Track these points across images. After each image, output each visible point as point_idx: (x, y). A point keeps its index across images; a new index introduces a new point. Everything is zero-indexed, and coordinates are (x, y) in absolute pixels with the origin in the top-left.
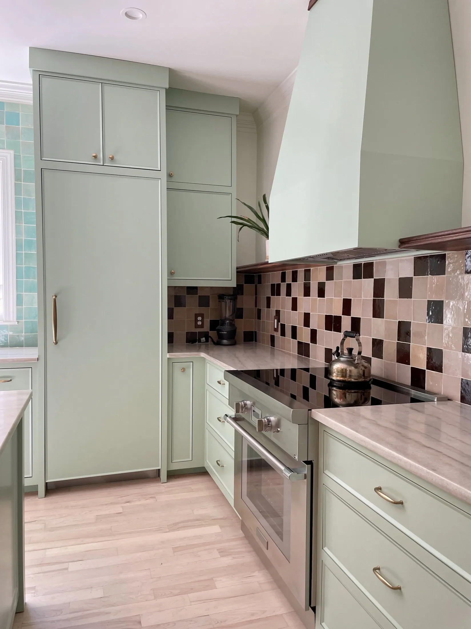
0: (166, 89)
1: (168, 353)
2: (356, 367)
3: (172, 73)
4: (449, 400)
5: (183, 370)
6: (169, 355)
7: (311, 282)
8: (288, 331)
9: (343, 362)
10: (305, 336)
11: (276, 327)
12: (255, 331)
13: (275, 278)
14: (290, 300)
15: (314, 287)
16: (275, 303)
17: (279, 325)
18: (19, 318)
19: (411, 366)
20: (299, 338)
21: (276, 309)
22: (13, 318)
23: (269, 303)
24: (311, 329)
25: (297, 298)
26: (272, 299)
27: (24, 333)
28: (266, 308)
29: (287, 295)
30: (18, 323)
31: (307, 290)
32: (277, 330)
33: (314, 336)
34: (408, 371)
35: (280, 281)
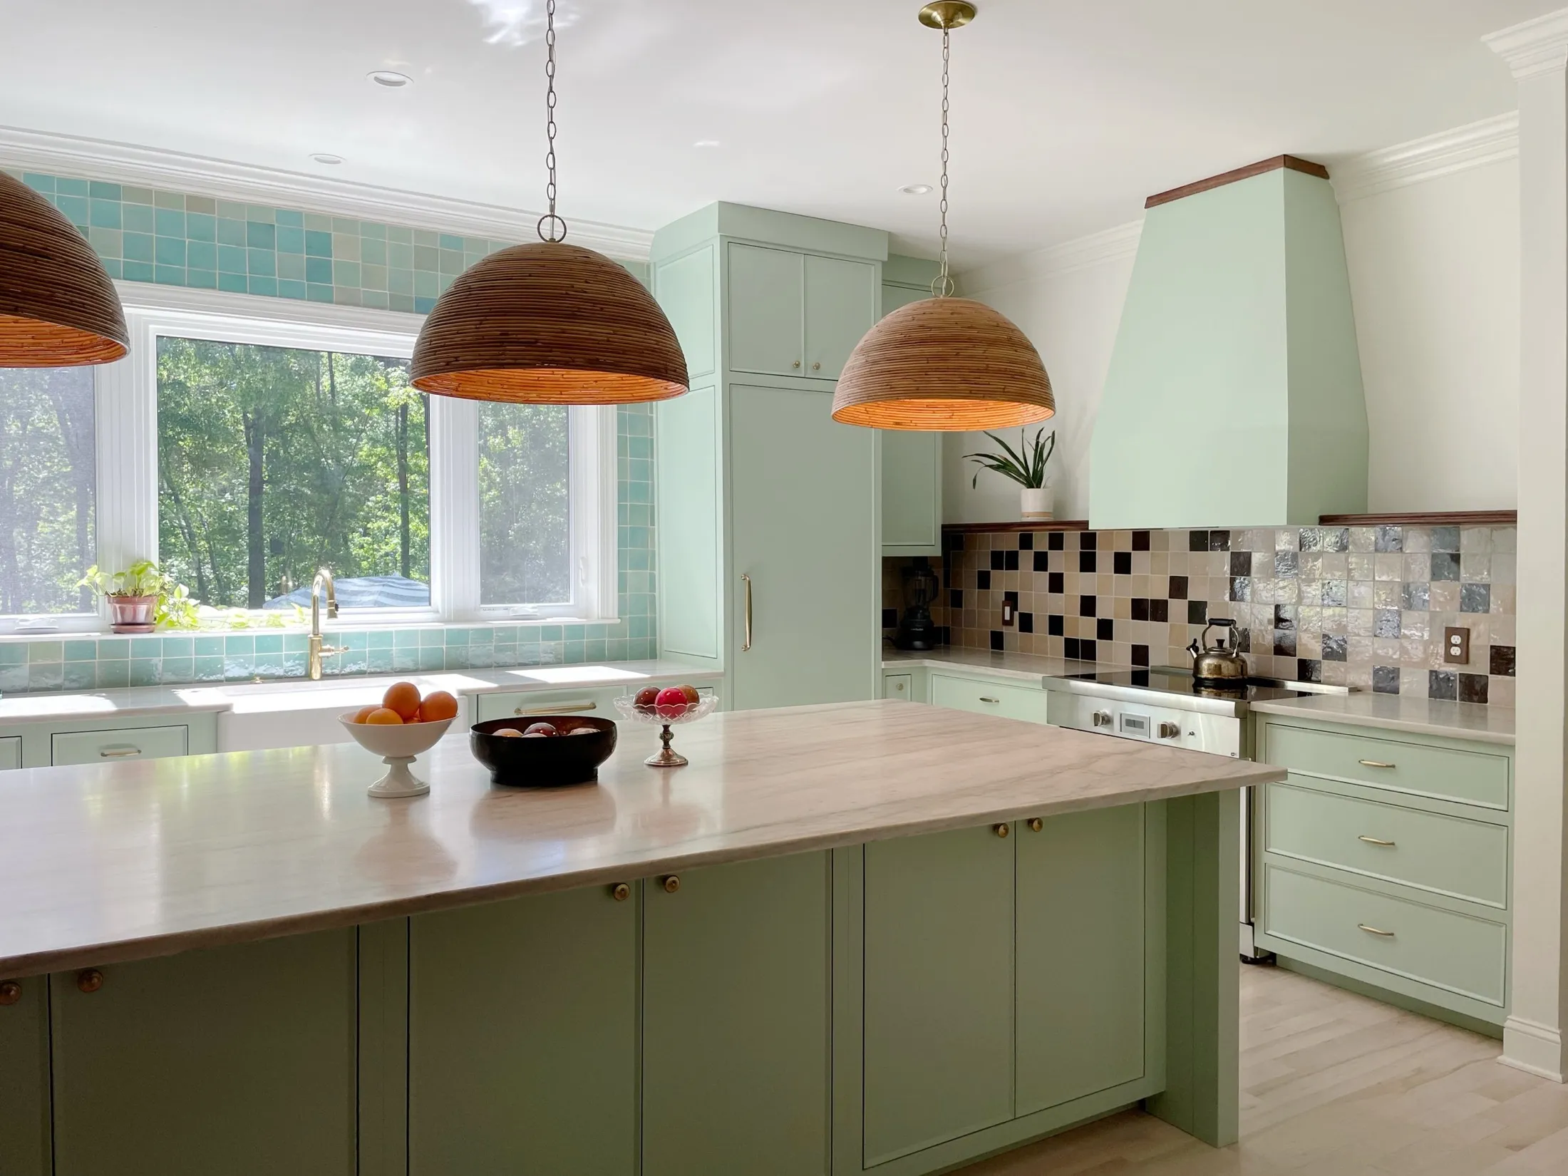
0: (883, 263)
1: (883, 660)
2: (1232, 661)
3: (891, 238)
4: (1359, 691)
5: (901, 687)
6: (885, 664)
7: (1097, 551)
8: (1041, 625)
9: (1214, 656)
10: (1085, 629)
11: (1007, 617)
12: (944, 627)
14: (1043, 577)
15: (1105, 560)
16: (1003, 581)
17: (1016, 614)
18: (621, 612)
19: (1297, 658)
20: (1068, 633)
21: (1004, 591)
22: (613, 611)
23: (984, 580)
24: (1098, 619)
25: (1063, 574)
26: (995, 574)
27: (628, 638)
28: (978, 588)
29: (1035, 570)
30: (619, 620)
31: (1088, 564)
32: (1010, 623)
33: (1105, 629)
34: (1293, 663)
35: (1016, 547)
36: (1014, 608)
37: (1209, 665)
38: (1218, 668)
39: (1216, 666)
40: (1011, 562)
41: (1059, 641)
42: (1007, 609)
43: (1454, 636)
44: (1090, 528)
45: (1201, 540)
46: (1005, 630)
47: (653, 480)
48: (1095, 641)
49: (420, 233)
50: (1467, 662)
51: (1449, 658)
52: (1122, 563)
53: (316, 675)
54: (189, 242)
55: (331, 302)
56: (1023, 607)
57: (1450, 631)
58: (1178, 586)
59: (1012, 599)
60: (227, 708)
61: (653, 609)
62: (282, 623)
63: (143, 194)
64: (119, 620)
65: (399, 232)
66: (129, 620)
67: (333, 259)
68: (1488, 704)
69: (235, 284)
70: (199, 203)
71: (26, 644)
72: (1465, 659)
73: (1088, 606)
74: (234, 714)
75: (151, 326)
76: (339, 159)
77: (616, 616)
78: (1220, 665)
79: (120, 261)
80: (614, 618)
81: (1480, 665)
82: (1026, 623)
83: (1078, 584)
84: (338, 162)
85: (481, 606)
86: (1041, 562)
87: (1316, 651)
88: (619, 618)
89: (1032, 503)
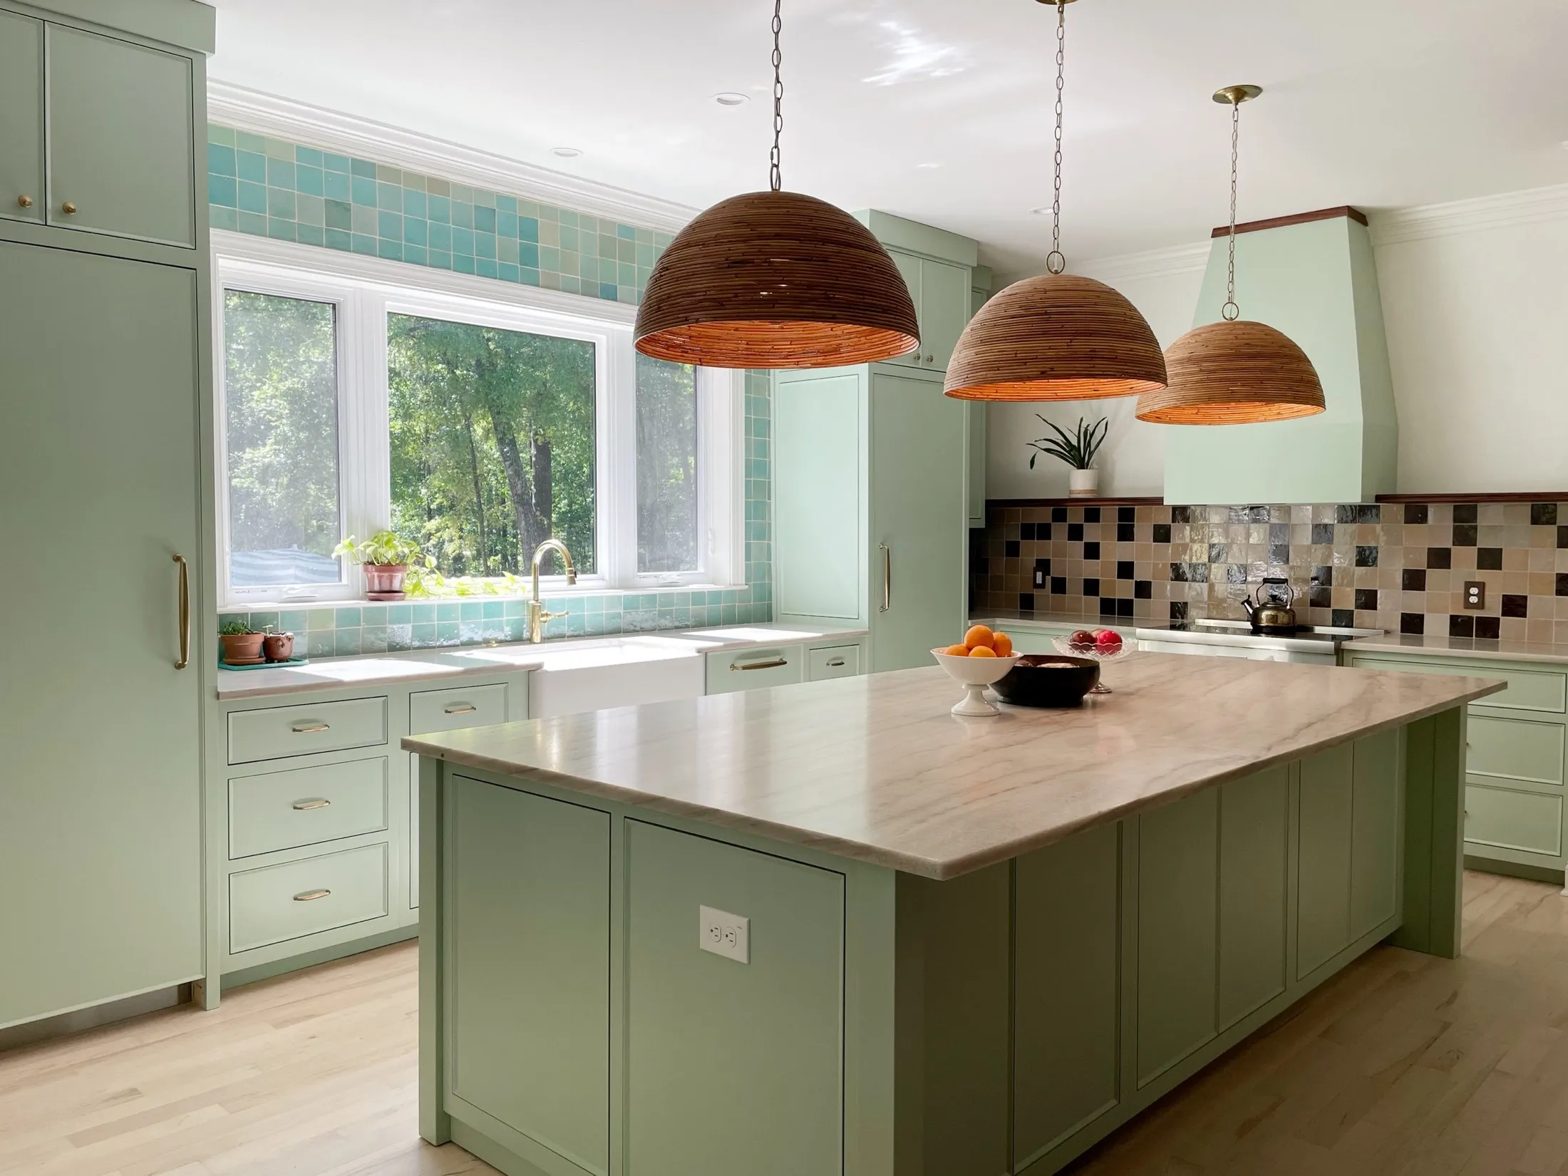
0: (973, 268)
3: (981, 246)
4: (1389, 632)
7: (1135, 523)
8: (1075, 587)
9: (1270, 609)
10: (1125, 589)
11: (1039, 581)
13: (1045, 515)
14: (1079, 546)
15: (1143, 530)
16: (1032, 551)
17: (1048, 578)
18: (748, 579)
19: (1331, 609)
20: (1104, 593)
21: (1035, 558)
22: (742, 579)
23: (1013, 550)
24: (1136, 582)
25: (1099, 543)
26: (1024, 544)
27: (753, 603)
28: (1006, 556)
29: (1070, 539)
30: (747, 586)
31: (1126, 533)
32: (1042, 586)
33: (1143, 590)
34: (1328, 613)
35: (1049, 520)
36: (1046, 572)
37: (1267, 615)
38: (1273, 619)
39: (1273, 616)
40: (1044, 532)
41: (1096, 601)
42: (1039, 574)
43: (1472, 588)
44: (1164, 504)
46: (1036, 592)
47: (770, 457)
48: (1132, 600)
49: (603, 222)
50: (1483, 607)
51: (1468, 605)
52: (1162, 535)
53: (537, 638)
54: (430, 223)
55: (538, 285)
56: (1055, 572)
57: (1469, 585)
58: (1217, 553)
59: (1043, 565)
60: (539, 666)
61: (770, 578)
62: (496, 590)
63: (393, 173)
64: (377, 588)
65: (588, 220)
66: (386, 588)
67: (539, 245)
68: (1499, 639)
69: (465, 267)
70: (438, 186)
71: (305, 611)
72: (1481, 605)
73: (1126, 570)
74: (547, 672)
75: (387, 303)
76: (576, 152)
77: (744, 582)
78: (1277, 616)
79: (376, 239)
80: (742, 585)
81: (1493, 609)
82: (1060, 586)
83: (1114, 551)
84: (576, 154)
85: (639, 574)
86: (1076, 533)
87: (1350, 604)
88: (746, 584)
89: (1080, 482)
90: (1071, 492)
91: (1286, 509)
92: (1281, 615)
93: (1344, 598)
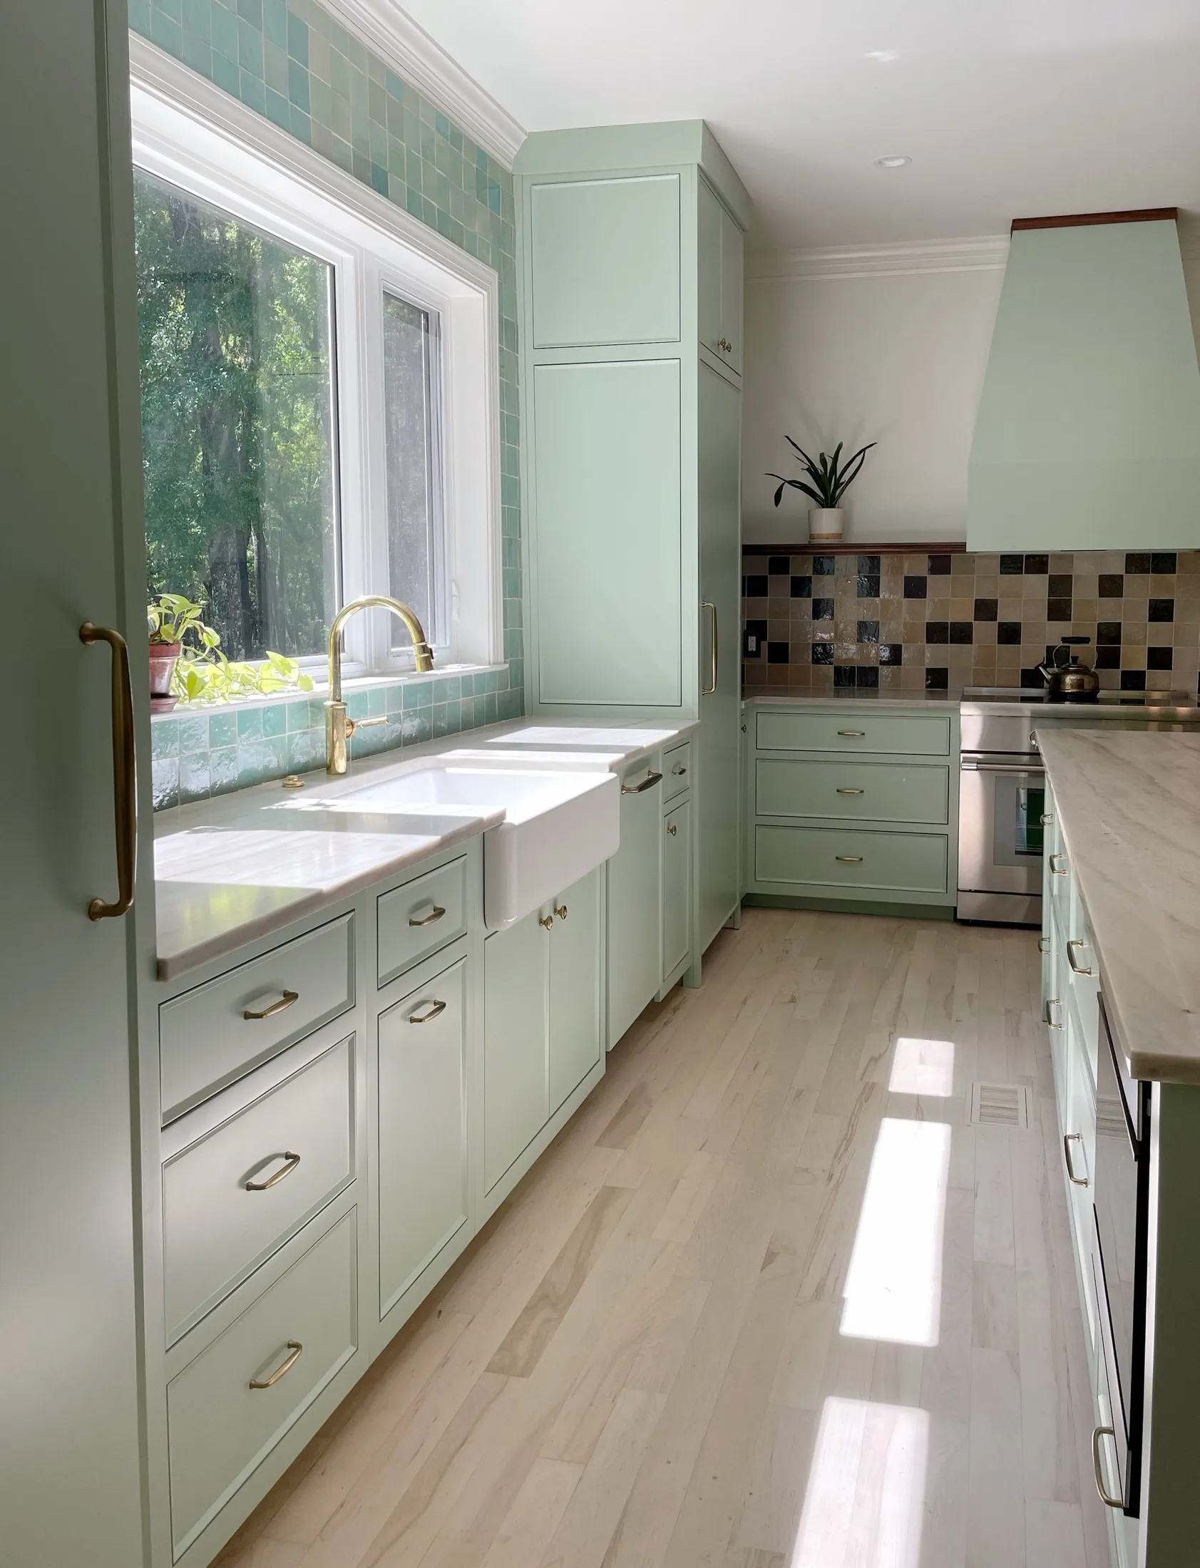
0: (746, 234)
3: (749, 204)
7: (881, 575)
8: (800, 654)
11: (752, 647)
13: (759, 566)
14: (807, 604)
15: (892, 584)
17: (764, 645)
18: (507, 655)
19: (1121, 670)
22: (499, 653)
25: (832, 599)
27: (509, 689)
29: (793, 595)
30: (507, 666)
32: (757, 654)
34: (1116, 675)
35: (764, 571)
36: (761, 636)
37: (1072, 680)
38: (1080, 684)
39: (1078, 680)
40: (758, 587)
41: (827, 671)
42: (752, 641)
44: (967, 551)
45: (1012, 563)
46: (748, 662)
48: (877, 668)
52: (915, 589)
55: (309, 143)
56: (773, 638)
58: (986, 609)
59: (757, 628)
60: (502, 819)
61: (523, 651)
65: (357, 49)
67: (309, 72)
73: (868, 632)
77: (503, 660)
78: (1083, 680)
80: (500, 664)
82: (779, 654)
83: (852, 609)
85: (393, 650)
86: (800, 587)
87: (1140, 663)
88: (505, 663)
89: (827, 523)
90: (812, 537)
91: (1066, 557)
92: (1086, 679)
93: (1134, 657)
